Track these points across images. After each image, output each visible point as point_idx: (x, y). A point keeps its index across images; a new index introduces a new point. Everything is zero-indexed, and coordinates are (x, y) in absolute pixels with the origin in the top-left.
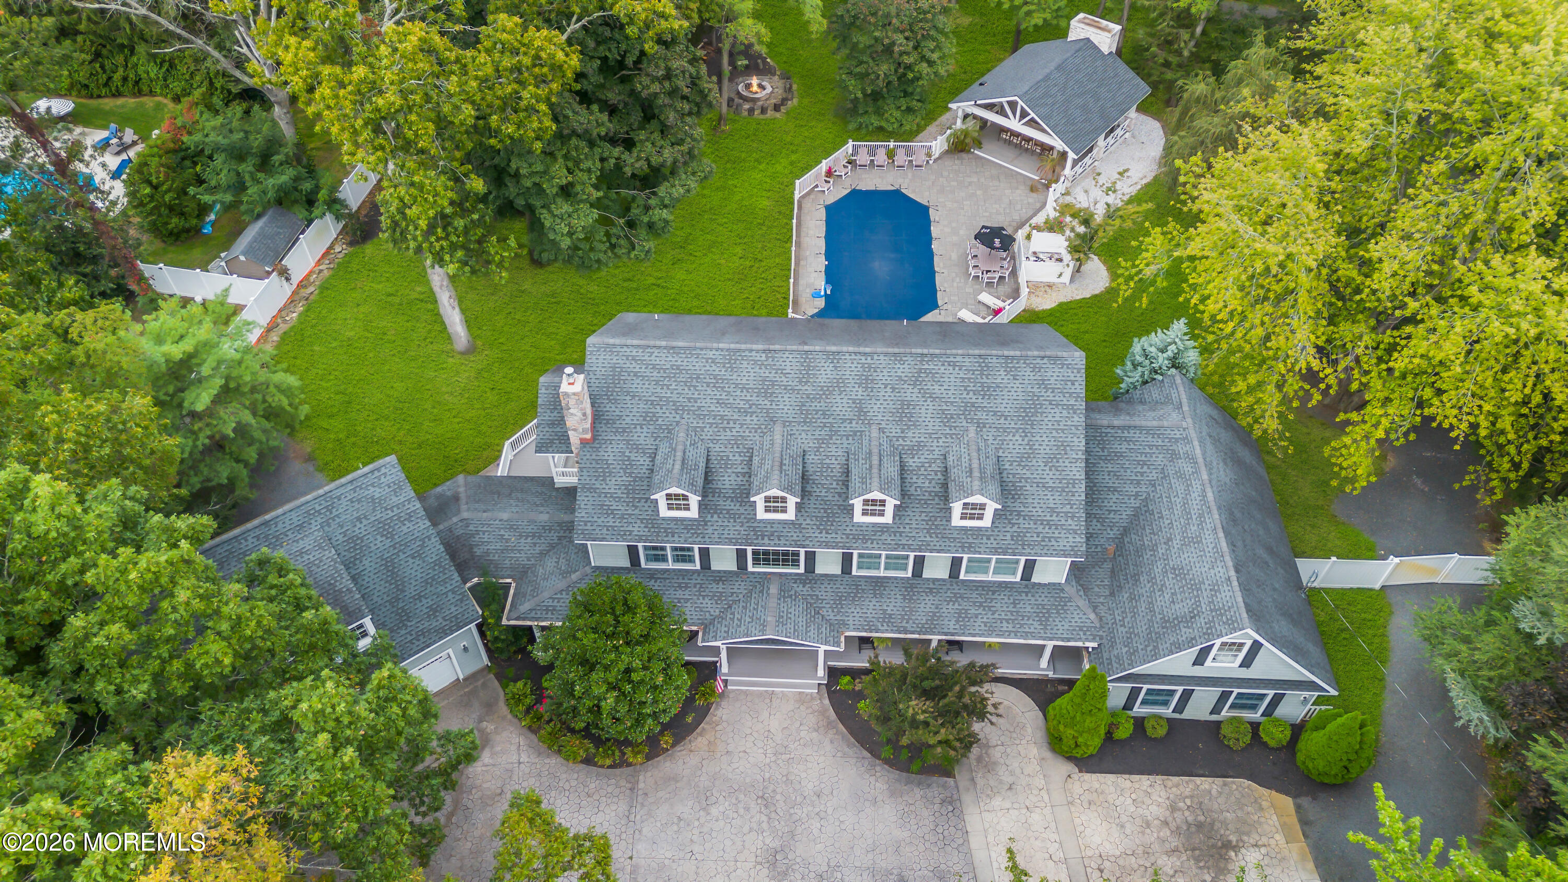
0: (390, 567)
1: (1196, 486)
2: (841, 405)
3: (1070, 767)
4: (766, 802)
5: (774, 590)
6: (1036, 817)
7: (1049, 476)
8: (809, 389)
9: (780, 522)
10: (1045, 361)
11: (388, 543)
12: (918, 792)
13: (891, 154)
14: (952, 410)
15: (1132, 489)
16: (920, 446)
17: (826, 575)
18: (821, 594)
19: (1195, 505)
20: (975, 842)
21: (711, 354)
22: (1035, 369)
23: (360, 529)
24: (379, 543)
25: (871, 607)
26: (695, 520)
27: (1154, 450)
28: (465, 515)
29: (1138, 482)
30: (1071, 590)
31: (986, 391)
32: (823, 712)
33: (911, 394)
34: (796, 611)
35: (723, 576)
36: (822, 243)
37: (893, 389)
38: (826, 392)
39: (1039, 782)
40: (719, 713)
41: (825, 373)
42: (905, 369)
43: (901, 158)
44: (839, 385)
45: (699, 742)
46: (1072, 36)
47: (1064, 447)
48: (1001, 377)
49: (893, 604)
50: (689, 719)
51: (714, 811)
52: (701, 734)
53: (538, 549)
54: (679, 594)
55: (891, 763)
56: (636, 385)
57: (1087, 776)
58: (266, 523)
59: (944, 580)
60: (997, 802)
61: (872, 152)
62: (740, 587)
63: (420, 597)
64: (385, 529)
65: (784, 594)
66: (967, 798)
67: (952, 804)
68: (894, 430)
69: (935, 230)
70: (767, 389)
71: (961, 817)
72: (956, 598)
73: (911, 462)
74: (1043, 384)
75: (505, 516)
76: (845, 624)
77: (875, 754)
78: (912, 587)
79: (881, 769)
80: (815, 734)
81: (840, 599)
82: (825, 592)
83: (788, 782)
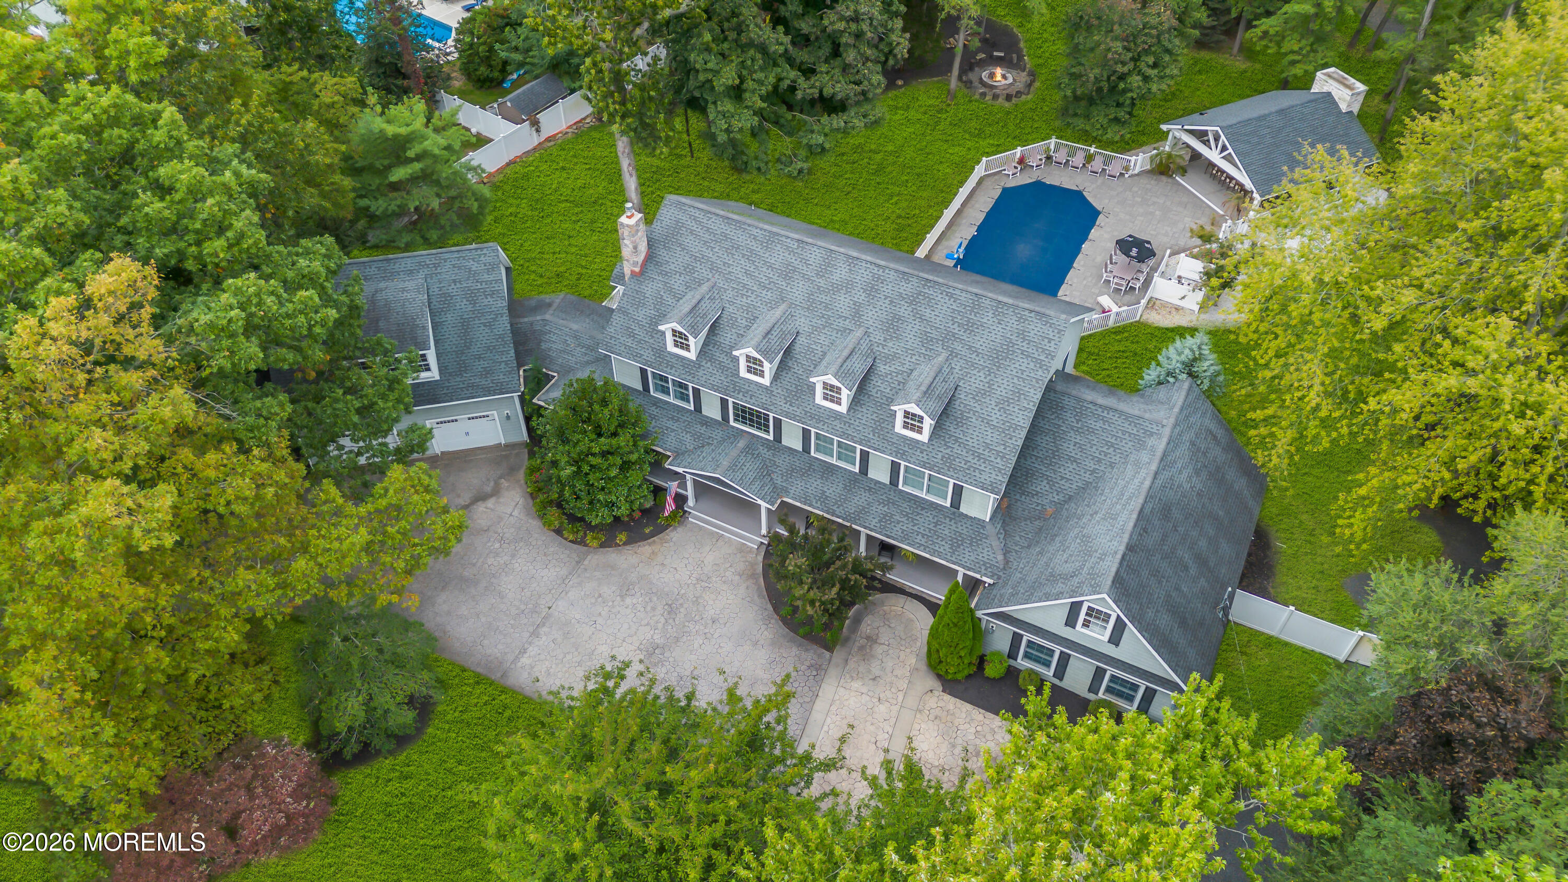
0: (465, 326)
2: (843, 303)
3: (937, 685)
4: (671, 610)
5: (741, 444)
6: (882, 708)
7: (996, 417)
8: (822, 282)
9: (757, 384)
10: (1033, 315)
11: (470, 308)
12: (795, 651)
13: (1089, 158)
14: (934, 334)
15: (1091, 465)
16: (895, 356)
17: (790, 449)
18: (779, 461)
20: (820, 705)
21: (755, 231)
22: (1021, 319)
23: (453, 289)
24: (463, 305)
25: (815, 485)
26: (692, 361)
27: (1127, 436)
28: (547, 317)
29: (1100, 461)
30: (991, 530)
31: (970, 327)
33: (904, 310)
34: (751, 467)
35: (708, 422)
36: (982, 217)
37: (891, 302)
38: (836, 289)
39: (903, 685)
40: (672, 534)
41: (840, 272)
42: (907, 288)
43: (1097, 164)
44: (848, 286)
45: (645, 549)
46: (1315, 89)
47: (1019, 393)
48: (988, 318)
49: (834, 489)
50: (647, 531)
51: (628, 601)
52: (650, 544)
53: (586, 358)
54: (670, 424)
55: (784, 621)
56: (689, 241)
57: (947, 697)
58: (388, 260)
59: (885, 484)
60: (856, 685)
61: (1072, 153)
62: (717, 434)
63: (479, 358)
64: (471, 296)
65: (749, 450)
66: (833, 672)
67: (819, 671)
68: (878, 337)
69: (1094, 233)
70: (788, 273)
71: (819, 682)
72: (889, 502)
73: (882, 368)
74: (1022, 334)
75: (575, 327)
76: (786, 491)
77: (776, 609)
78: (856, 481)
79: (776, 623)
80: (737, 577)
81: (792, 471)
82: (782, 461)
83: (696, 601)
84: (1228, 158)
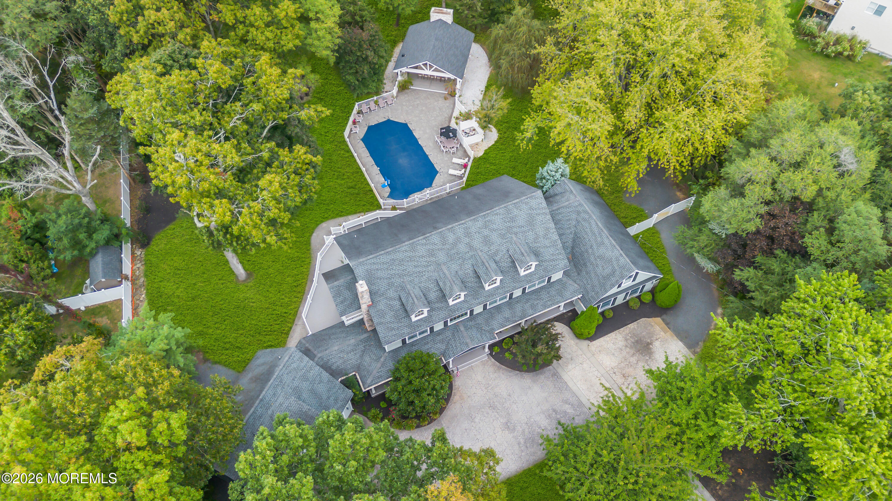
0: (313, 392)
1: (593, 223)
2: (462, 247)
3: (587, 342)
4: (493, 407)
5: (462, 329)
6: (585, 365)
7: (547, 243)
8: (447, 246)
9: (460, 302)
10: (529, 199)
11: (308, 383)
12: (542, 377)
13: (376, 103)
14: (503, 232)
15: (569, 231)
16: (497, 251)
17: (478, 314)
18: (480, 322)
19: (596, 231)
20: (570, 384)
21: (403, 249)
22: (526, 203)
23: (296, 383)
24: (305, 385)
25: (499, 318)
26: (426, 317)
27: (571, 213)
28: (319, 355)
30: (565, 279)
31: (513, 220)
32: (494, 365)
33: (486, 232)
34: (474, 332)
35: (440, 332)
36: (371, 159)
37: (479, 233)
38: (455, 244)
39: (580, 352)
41: (451, 238)
42: (480, 224)
43: (381, 103)
44: (458, 240)
45: (455, 397)
46: (432, 20)
47: (547, 229)
48: (516, 212)
49: (507, 313)
51: (477, 420)
52: (455, 395)
53: (358, 355)
54: (427, 347)
55: (528, 371)
56: (380, 274)
57: (594, 342)
58: (262, 400)
59: (520, 296)
60: (570, 367)
62: (448, 333)
63: (329, 398)
64: (304, 378)
65: (467, 328)
66: (559, 370)
67: (556, 375)
68: (486, 249)
69: (416, 134)
70: (431, 253)
71: (561, 378)
72: (528, 301)
73: (497, 258)
74: (531, 208)
75: (336, 348)
76: (493, 329)
77: (521, 371)
78: (510, 303)
79: (526, 375)
80: (495, 374)
81: (487, 321)
82: (480, 320)
83: (496, 396)
84: (436, 70)
